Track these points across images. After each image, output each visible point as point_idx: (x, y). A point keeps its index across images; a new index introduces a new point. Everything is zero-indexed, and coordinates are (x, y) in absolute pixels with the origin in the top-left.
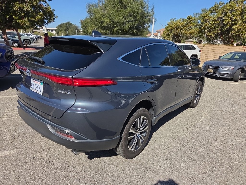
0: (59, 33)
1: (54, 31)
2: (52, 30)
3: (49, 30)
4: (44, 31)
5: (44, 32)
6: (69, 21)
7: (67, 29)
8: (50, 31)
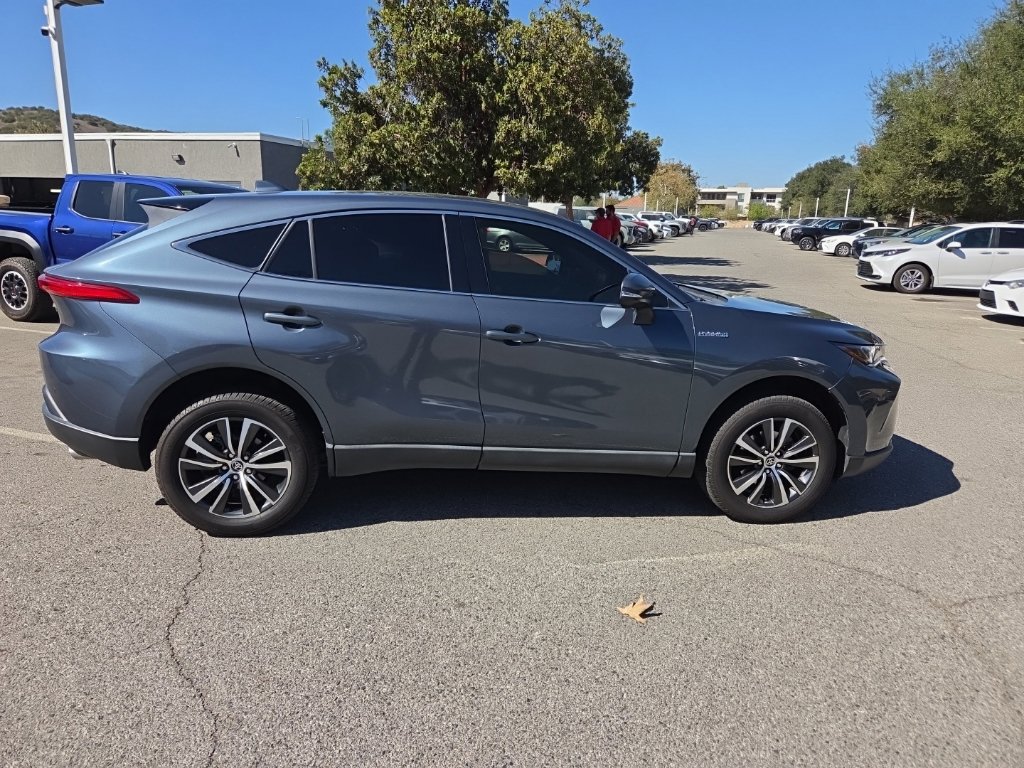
0: (791, 204)
1: (778, 199)
2: (772, 197)
3: (760, 195)
4: (742, 201)
5: (739, 204)
6: (839, 156)
7: (823, 186)
8: (765, 199)
